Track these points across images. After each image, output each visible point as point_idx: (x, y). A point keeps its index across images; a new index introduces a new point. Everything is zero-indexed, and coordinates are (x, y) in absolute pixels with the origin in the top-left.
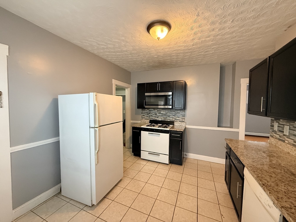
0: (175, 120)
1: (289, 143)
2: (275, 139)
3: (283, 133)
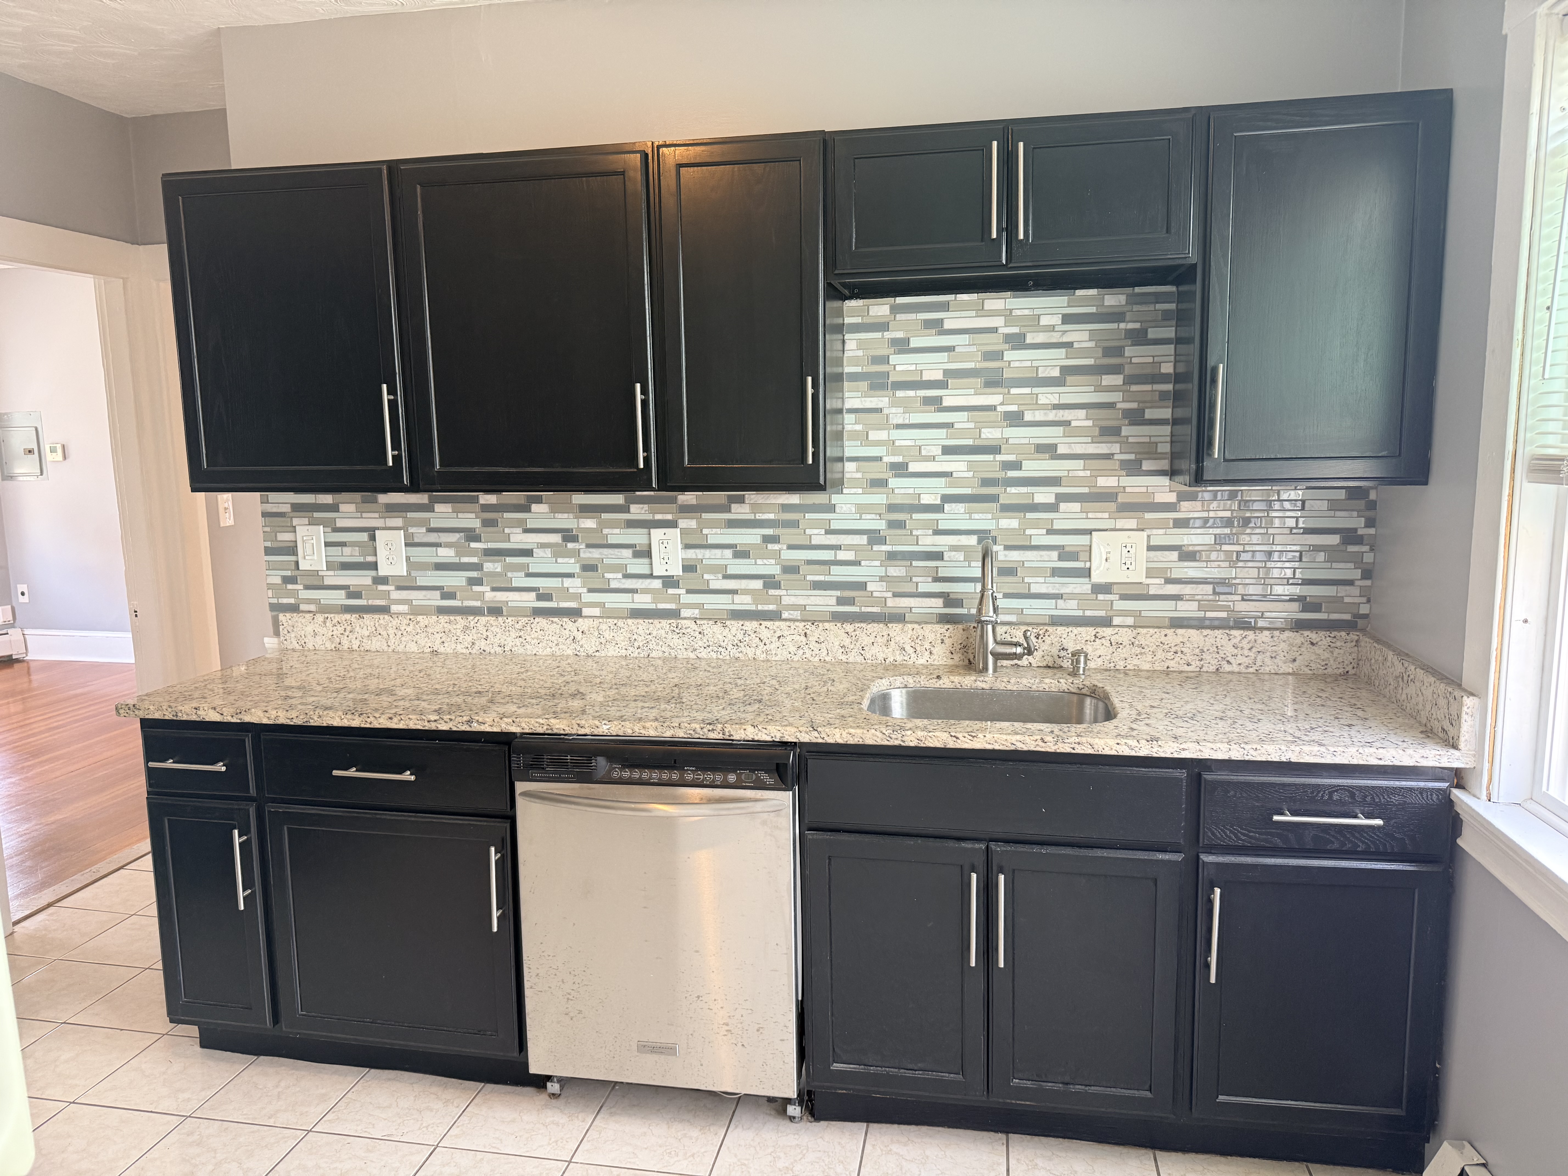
1: (417, 611)
2: (330, 616)
3: (373, 573)
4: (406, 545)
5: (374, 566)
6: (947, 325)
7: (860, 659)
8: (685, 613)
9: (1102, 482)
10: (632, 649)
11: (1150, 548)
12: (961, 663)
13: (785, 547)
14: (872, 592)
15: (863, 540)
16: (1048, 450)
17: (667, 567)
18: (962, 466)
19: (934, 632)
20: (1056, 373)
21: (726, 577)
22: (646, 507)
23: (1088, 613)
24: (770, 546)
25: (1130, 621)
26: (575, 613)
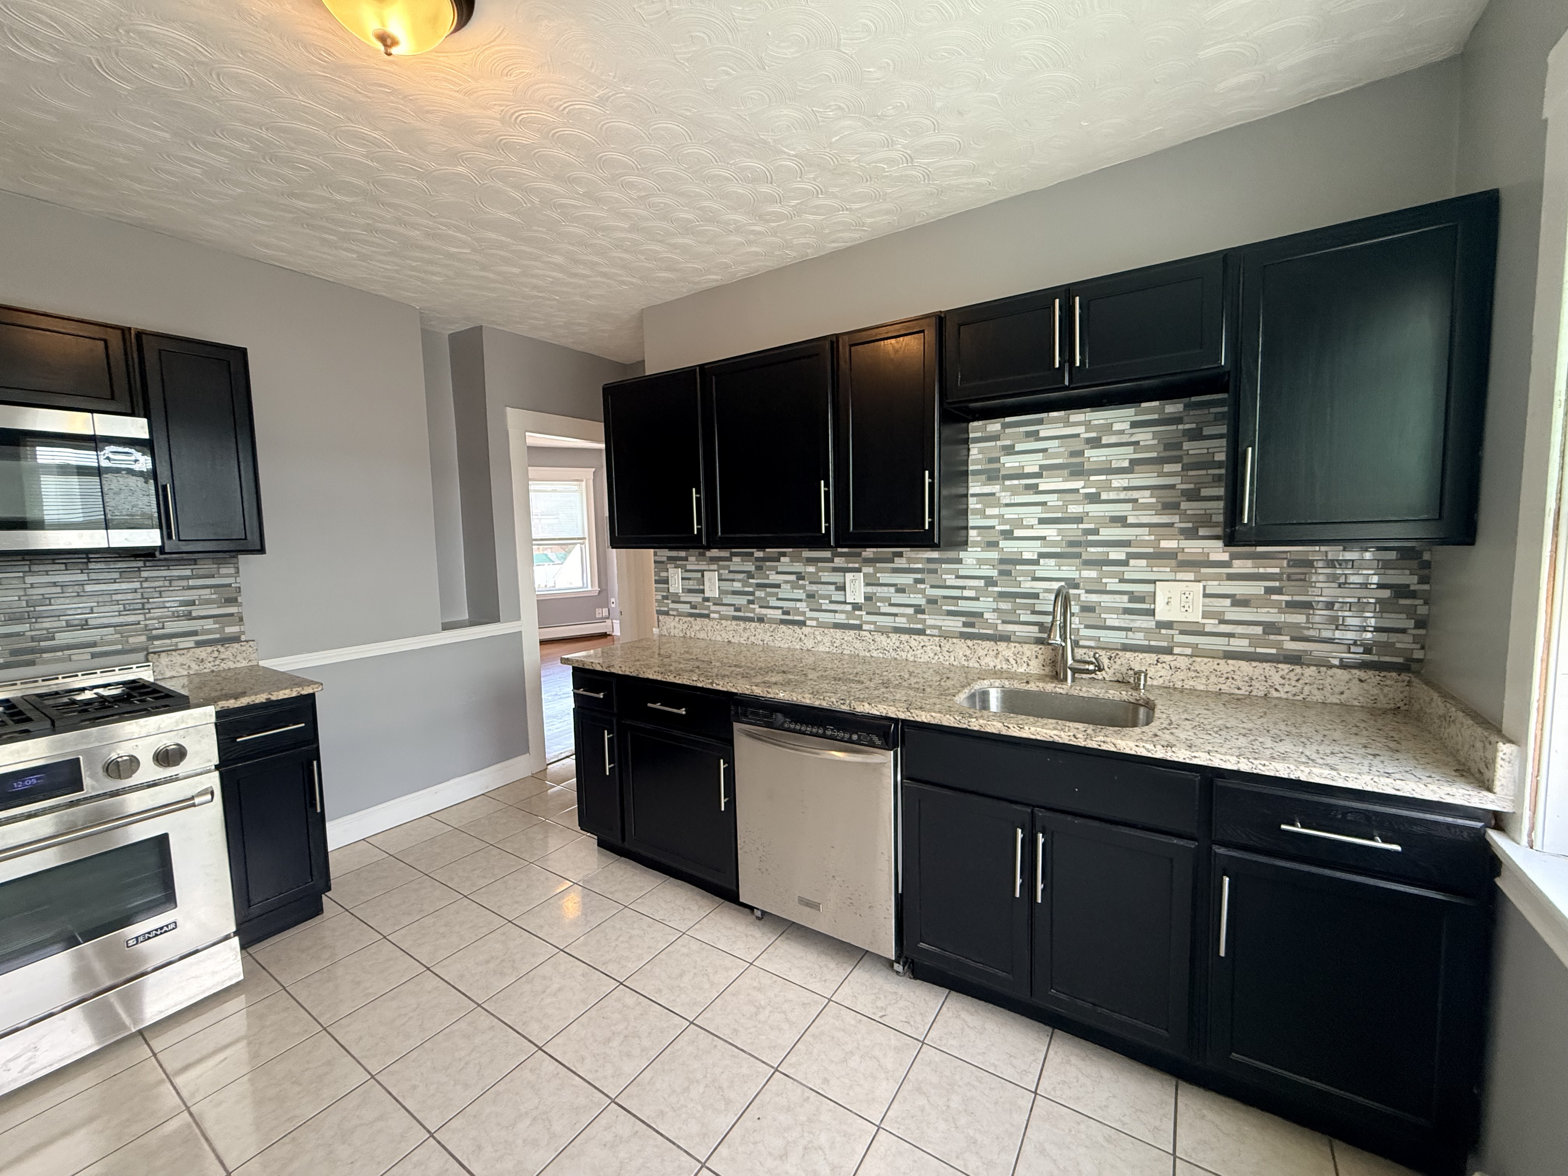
0: (152, 638)
1: (723, 618)
2: (682, 618)
3: (702, 595)
4: (719, 580)
5: (703, 591)
6: (1042, 434)
7: (977, 665)
8: (865, 627)
9: (1164, 544)
10: (832, 647)
11: (1206, 595)
12: (1050, 674)
13: (928, 586)
14: (987, 619)
15: (982, 583)
16: (1121, 521)
17: (854, 597)
18: (1054, 532)
19: (1030, 650)
20: (1126, 464)
21: (891, 605)
22: (843, 559)
23: (1153, 643)
24: (919, 586)
25: (1189, 651)
26: (802, 624)
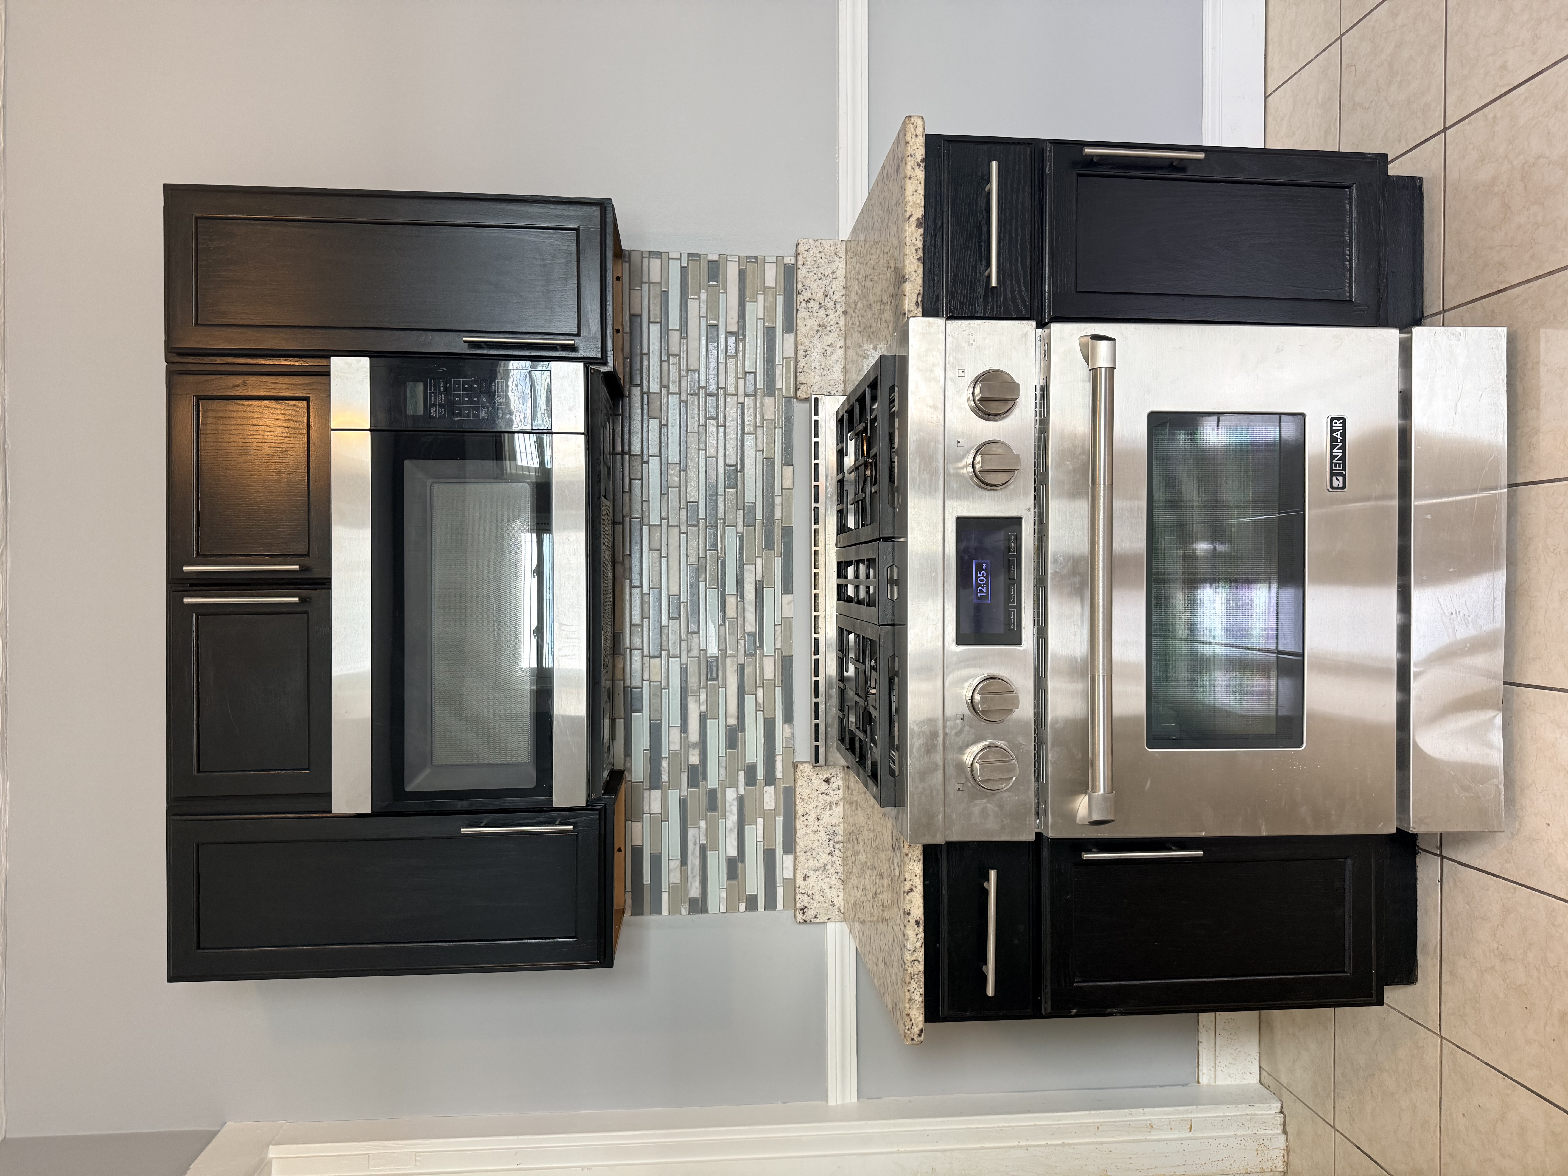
0: (770, 389)
